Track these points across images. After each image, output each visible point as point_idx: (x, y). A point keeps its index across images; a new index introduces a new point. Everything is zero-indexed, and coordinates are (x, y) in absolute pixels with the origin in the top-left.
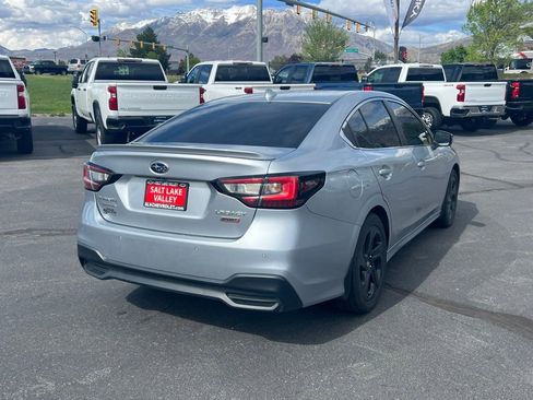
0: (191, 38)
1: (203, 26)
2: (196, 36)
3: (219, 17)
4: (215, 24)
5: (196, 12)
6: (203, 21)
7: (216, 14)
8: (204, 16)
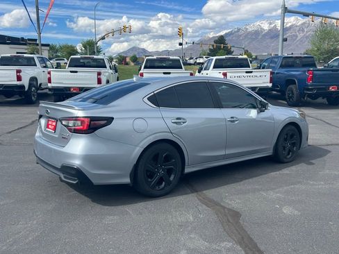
0: (253, 39)
1: (262, 32)
2: (256, 38)
3: (273, 26)
4: (270, 30)
5: (258, 23)
6: (261, 29)
7: (270, 24)
8: (262, 25)
